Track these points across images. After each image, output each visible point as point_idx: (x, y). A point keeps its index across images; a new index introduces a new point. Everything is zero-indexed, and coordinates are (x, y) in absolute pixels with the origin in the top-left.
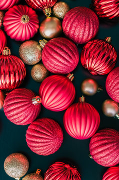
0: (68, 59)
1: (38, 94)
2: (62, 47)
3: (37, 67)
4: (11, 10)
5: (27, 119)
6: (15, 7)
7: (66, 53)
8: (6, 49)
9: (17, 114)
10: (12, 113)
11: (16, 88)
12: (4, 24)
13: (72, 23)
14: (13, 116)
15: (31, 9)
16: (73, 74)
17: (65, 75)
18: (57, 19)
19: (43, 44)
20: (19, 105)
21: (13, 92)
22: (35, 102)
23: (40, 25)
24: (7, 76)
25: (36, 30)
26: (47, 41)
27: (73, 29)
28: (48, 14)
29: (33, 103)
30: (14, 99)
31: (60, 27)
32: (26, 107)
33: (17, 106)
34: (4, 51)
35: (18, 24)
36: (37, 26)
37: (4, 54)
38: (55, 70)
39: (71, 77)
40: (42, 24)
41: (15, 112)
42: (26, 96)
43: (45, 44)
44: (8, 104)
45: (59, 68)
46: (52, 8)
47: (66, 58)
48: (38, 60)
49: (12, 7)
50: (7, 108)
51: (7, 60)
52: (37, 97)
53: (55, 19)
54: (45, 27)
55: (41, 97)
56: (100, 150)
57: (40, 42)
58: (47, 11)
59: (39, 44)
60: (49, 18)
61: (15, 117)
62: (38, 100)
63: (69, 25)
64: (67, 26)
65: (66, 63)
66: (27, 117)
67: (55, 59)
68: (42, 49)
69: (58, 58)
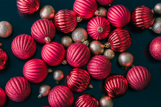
0: (76, 59)
1: (52, 41)
2: (84, 55)
3: (70, 40)
4: (107, 21)
5: (35, 34)
6: (108, 23)
7: (79, 58)
8: (81, 19)
9: (38, 27)
10: (38, 24)
11: (55, 27)
12: (97, 17)
13: (100, 61)
14: (37, 25)
15: (108, 34)
16: (66, 64)
17: (65, 58)
18: (103, 52)
19: (86, 43)
21: (53, 25)
22: (46, 39)
23: (98, 40)
24: (63, 20)
25: (94, 38)
26: (87, 45)
27: (96, 62)
28: (105, 46)
30: (48, 25)
31: (97, 54)
32: (43, 33)
33: (43, 27)
34: (80, 17)
35: (97, 25)
36: (97, 39)
37: (77, 18)
38: (69, 51)
39: (65, 62)
40: (98, 42)
41: (39, 26)
42: (50, 32)
43: (85, 44)
44: (45, 22)
45: (70, 54)
46: (110, 48)
47: (77, 58)
48: (75, 40)
49: (109, 21)
50: (42, 21)
51: (74, 19)
52: (50, 40)
54: (97, 44)
55: (50, 43)
56: (16, 83)
57: (87, 41)
58: (107, 45)
59: (85, 40)
60: (103, 46)
61: (36, 26)
62: (48, 41)
63: (98, 59)
65: (73, 58)
66: (36, 34)
68: (82, 42)
69: (76, 52)
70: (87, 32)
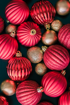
0: (63, 61)
2: (59, 52)
4: (22, 25)
5: (34, 103)
6: (25, 23)
7: (62, 57)
8: (18, 52)
12: (17, 35)
13: (66, 35)
14: (23, 100)
15: (36, 25)
16: (65, 71)
17: (60, 72)
18: (54, 32)
19: (44, 49)
20: (28, 93)
23: (42, 36)
24: (20, 72)
25: (40, 39)
28: (48, 29)
29: (38, 92)
30: (24, 89)
31: (56, 37)
32: (33, 95)
34: (17, 54)
36: (40, 37)
37: (17, 56)
38: (54, 68)
39: (64, 72)
41: (25, 98)
43: (46, 49)
44: (20, 92)
45: (57, 67)
46: (51, 24)
47: (62, 60)
48: (41, 60)
49: (23, 23)
50: (19, 95)
51: (19, 60)
52: (41, 87)
53: (53, 32)
54: (46, 37)
57: (42, 48)
58: (47, 26)
59: (42, 49)
60: (48, 31)
61: (25, 101)
62: (42, 90)
63: (64, 37)
64: (62, 37)
65: (61, 63)
66: (33, 101)
67: (54, 60)
68: (44, 53)
70: (32, 46)
